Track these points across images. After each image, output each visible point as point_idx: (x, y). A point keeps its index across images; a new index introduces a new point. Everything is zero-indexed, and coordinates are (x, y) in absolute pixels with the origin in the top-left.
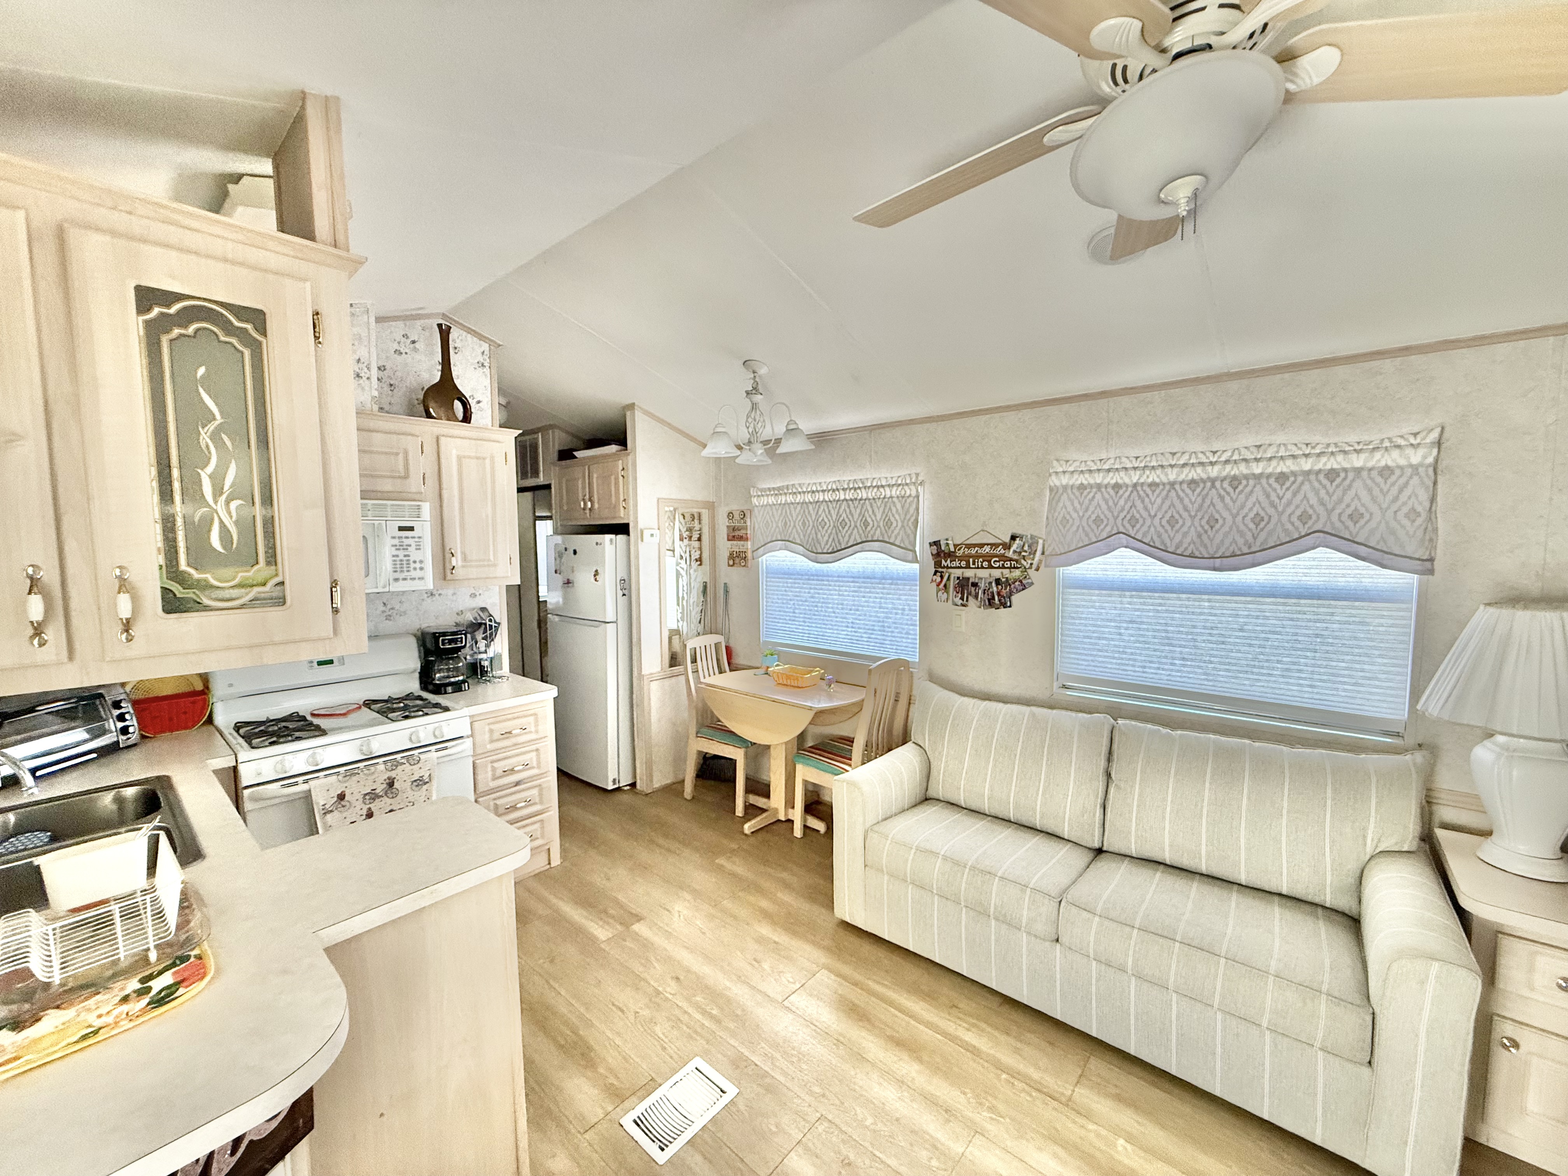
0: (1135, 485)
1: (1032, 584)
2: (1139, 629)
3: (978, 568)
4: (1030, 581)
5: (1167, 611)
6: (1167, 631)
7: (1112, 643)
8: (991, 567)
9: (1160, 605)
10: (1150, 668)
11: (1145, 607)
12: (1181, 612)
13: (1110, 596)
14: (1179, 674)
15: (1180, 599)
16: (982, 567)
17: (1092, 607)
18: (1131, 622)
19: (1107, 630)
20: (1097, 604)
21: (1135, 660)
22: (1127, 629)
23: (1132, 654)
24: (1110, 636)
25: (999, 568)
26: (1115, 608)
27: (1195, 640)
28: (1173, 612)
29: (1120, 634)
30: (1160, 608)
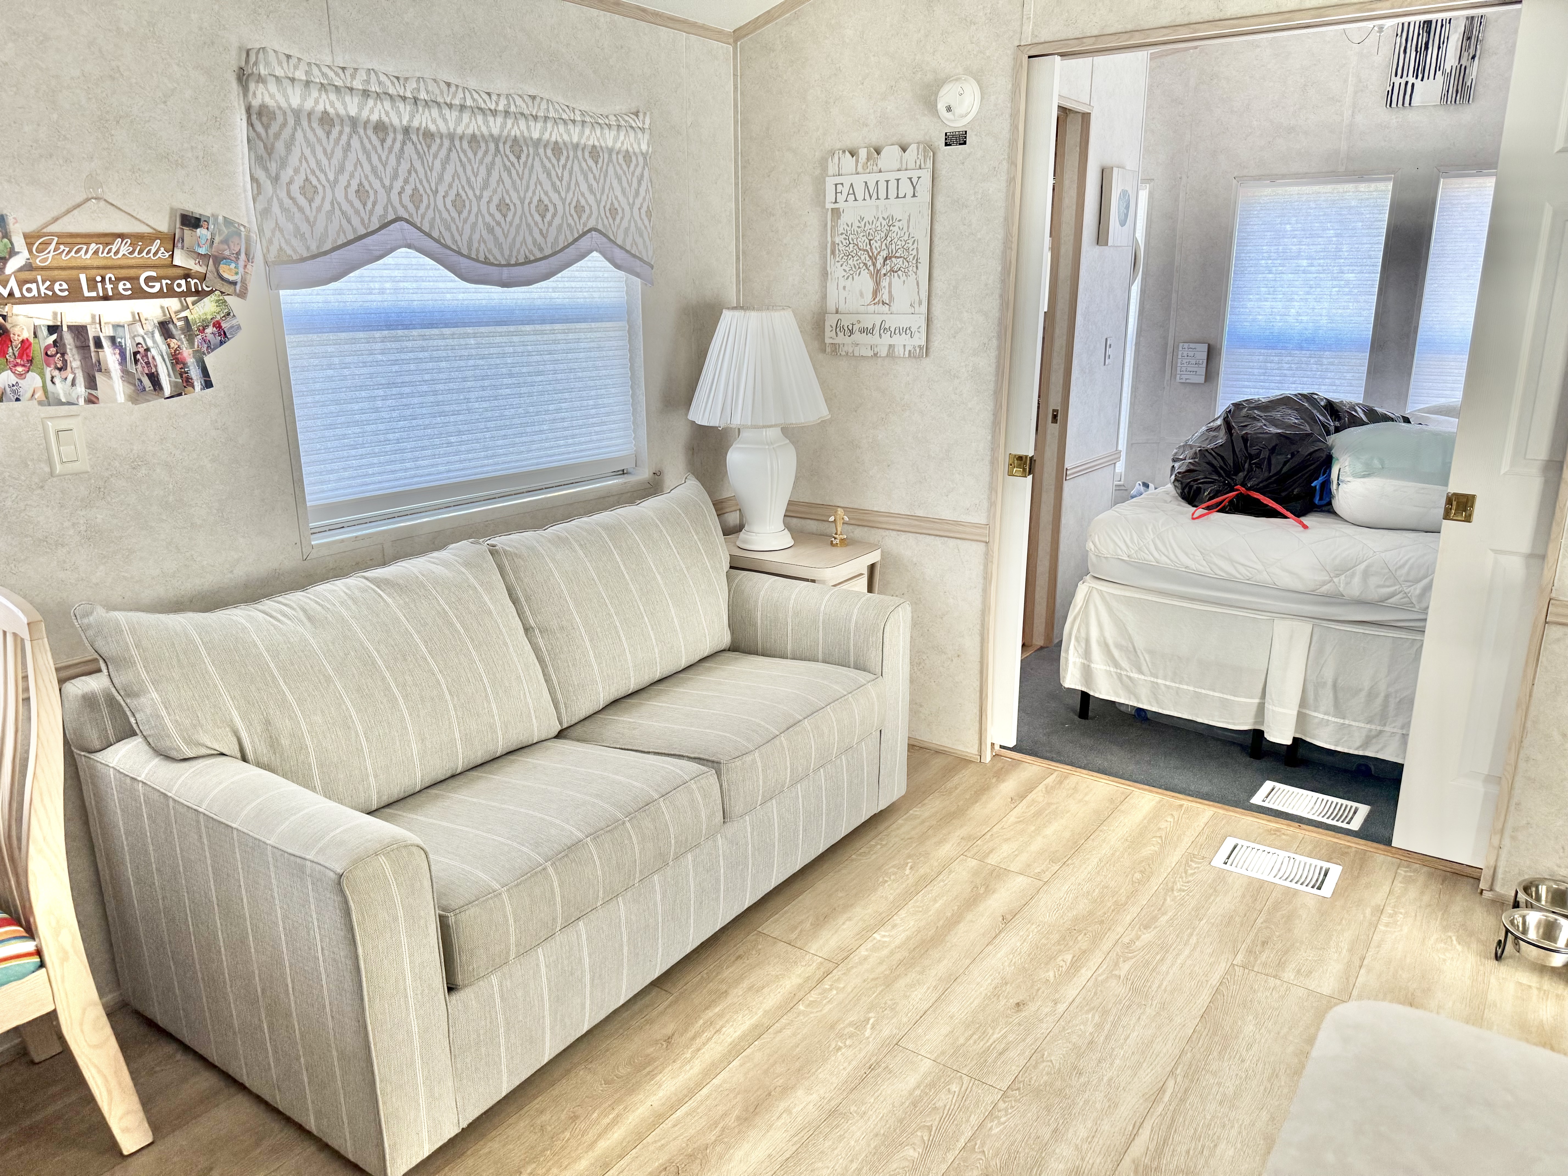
0: (406, 131)
1: (239, 327)
2: (402, 395)
3: (106, 298)
4: (234, 322)
5: (432, 359)
6: (435, 393)
7: (368, 428)
8: (138, 293)
9: (423, 349)
10: (424, 458)
11: (403, 356)
12: (447, 359)
13: (354, 341)
14: (457, 458)
15: (443, 337)
16: (118, 296)
17: (330, 367)
18: (389, 385)
19: (356, 407)
20: (336, 360)
21: (402, 451)
22: (385, 398)
23: (398, 441)
24: (364, 417)
25: (160, 295)
26: (365, 364)
27: (468, 400)
28: (439, 359)
29: (377, 410)
30: (421, 355)
